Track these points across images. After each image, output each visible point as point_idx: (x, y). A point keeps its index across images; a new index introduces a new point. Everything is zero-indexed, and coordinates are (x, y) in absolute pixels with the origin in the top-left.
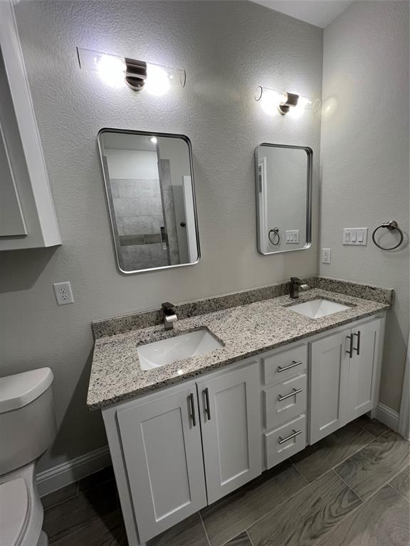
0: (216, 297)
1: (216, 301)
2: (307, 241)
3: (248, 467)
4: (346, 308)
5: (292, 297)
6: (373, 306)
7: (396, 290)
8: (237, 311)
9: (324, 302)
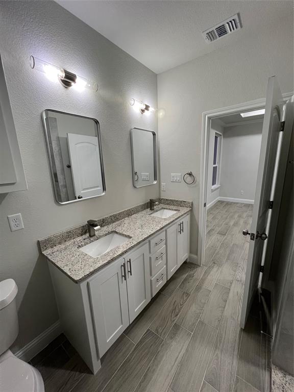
0: (114, 214)
1: (115, 216)
2: (155, 180)
3: (145, 298)
4: (175, 212)
5: (151, 209)
6: (186, 210)
7: (193, 202)
8: (127, 220)
9: (165, 210)
